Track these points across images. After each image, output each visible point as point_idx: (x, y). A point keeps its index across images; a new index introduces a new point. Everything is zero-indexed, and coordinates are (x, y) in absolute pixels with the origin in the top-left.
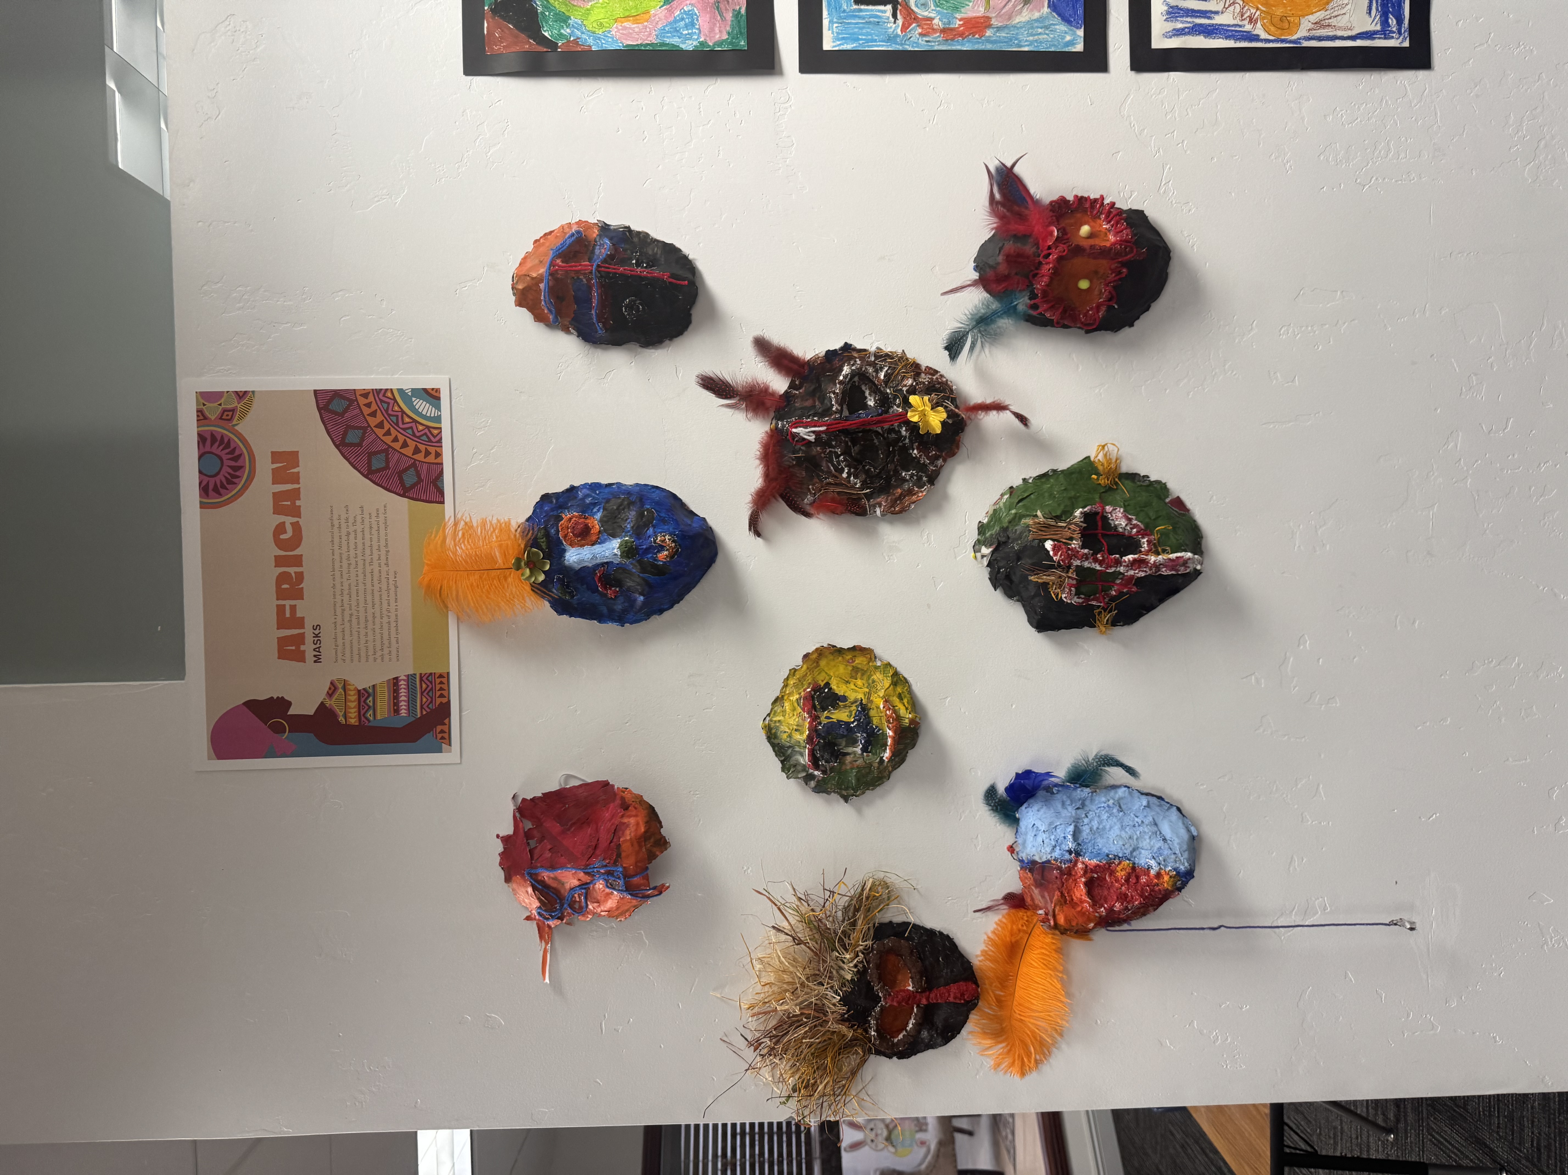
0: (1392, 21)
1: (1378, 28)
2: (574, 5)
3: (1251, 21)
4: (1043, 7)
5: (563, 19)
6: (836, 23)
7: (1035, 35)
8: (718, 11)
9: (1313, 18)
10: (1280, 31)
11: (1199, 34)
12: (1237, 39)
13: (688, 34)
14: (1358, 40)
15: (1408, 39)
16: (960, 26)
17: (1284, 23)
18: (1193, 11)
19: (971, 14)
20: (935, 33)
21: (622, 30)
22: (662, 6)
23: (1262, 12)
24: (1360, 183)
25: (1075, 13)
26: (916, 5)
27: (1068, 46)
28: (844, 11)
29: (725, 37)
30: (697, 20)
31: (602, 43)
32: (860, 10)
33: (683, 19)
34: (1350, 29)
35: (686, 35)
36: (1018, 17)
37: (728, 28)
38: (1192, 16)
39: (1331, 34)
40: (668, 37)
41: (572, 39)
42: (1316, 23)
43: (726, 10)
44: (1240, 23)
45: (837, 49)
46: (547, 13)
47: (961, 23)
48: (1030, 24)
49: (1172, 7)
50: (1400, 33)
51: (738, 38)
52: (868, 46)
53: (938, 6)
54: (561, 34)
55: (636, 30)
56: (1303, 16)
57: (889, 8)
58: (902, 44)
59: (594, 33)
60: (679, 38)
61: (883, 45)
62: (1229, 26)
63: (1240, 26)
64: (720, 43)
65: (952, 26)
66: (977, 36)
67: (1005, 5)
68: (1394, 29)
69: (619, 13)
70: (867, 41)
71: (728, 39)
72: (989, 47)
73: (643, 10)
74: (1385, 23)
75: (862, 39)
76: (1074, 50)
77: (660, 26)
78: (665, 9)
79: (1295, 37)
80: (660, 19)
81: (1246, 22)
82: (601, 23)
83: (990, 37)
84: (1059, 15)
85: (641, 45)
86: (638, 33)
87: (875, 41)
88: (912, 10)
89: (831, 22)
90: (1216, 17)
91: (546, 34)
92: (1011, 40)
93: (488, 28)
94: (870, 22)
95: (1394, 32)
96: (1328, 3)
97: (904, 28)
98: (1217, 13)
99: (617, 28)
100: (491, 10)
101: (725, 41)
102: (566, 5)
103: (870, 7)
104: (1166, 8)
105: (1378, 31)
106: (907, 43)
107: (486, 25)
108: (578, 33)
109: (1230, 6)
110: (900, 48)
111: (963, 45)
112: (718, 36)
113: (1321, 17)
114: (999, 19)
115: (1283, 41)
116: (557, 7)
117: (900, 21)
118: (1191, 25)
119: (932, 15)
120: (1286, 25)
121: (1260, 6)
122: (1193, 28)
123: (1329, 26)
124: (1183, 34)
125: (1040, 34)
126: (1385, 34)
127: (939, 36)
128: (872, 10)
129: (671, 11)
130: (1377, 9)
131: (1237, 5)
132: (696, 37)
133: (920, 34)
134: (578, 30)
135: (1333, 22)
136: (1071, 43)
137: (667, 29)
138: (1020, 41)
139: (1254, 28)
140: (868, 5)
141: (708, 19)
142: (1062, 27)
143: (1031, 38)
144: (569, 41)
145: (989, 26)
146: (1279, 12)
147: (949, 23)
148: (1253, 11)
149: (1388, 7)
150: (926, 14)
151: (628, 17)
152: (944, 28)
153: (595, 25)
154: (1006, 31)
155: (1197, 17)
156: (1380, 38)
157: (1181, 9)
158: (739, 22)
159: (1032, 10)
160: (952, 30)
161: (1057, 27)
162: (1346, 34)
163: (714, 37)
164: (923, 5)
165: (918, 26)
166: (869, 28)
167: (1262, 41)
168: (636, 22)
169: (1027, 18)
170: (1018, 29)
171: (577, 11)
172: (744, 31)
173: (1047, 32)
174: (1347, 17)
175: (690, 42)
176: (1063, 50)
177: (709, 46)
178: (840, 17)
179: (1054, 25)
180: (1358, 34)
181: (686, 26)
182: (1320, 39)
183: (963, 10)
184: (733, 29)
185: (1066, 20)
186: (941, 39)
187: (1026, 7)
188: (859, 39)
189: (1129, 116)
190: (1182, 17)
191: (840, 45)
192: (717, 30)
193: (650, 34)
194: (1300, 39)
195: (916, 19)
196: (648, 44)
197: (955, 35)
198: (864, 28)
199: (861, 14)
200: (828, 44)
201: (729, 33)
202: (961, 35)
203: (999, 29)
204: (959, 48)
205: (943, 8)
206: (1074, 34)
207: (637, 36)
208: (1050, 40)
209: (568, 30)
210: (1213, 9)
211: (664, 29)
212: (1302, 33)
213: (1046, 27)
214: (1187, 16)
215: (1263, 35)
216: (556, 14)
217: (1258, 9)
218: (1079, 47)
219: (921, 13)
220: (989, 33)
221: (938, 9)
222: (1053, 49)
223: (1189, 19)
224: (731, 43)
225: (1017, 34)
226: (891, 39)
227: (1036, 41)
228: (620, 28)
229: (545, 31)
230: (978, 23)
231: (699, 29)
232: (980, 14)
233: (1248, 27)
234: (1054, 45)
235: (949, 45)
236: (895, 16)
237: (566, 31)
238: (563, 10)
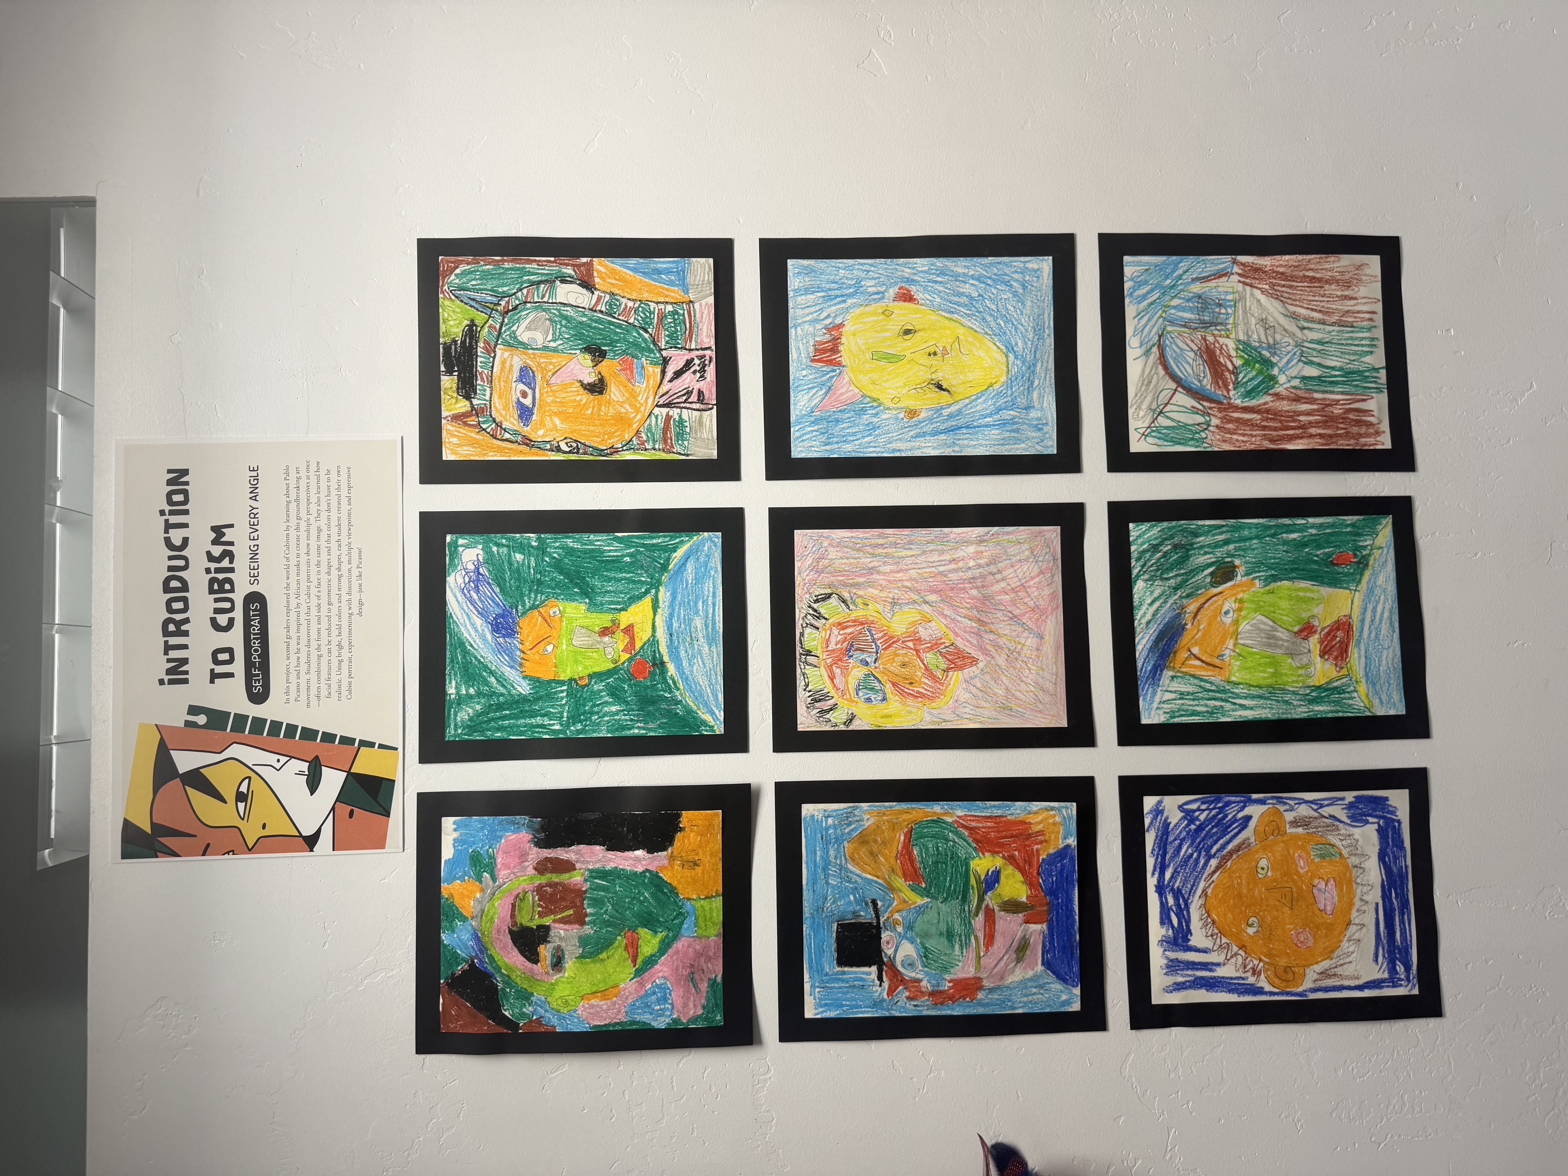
0: (1400, 968)
1: (1386, 975)
2: (538, 980)
3: (1254, 974)
4: (1037, 964)
5: (525, 996)
6: (818, 987)
7: (1029, 995)
8: (693, 983)
9: (1318, 968)
10: (1284, 984)
11: (1201, 988)
12: (1240, 993)
13: (660, 1010)
14: (1366, 990)
15: (1417, 986)
16: (950, 988)
17: (1287, 974)
18: (1193, 963)
19: (961, 975)
20: (923, 996)
21: (589, 1008)
22: (633, 979)
23: (1265, 963)
24: (1375, 1142)
25: (1071, 970)
26: (903, 966)
27: (1064, 1006)
28: (827, 974)
29: (700, 1011)
30: (670, 994)
31: (567, 1024)
32: (844, 973)
33: (654, 993)
34: (1357, 978)
35: (658, 1010)
36: (1011, 976)
37: (703, 1001)
38: (1193, 969)
39: (1337, 984)
40: (638, 1014)
41: (535, 1018)
42: (1321, 973)
43: (702, 980)
44: (1243, 975)
45: (819, 1016)
46: (508, 990)
47: (951, 984)
48: (1023, 984)
49: (1171, 961)
50: (1408, 980)
51: (713, 1011)
52: (853, 1013)
53: (926, 966)
54: (523, 1013)
55: (605, 1007)
56: (1308, 966)
57: (874, 969)
58: (888, 1010)
59: (558, 1011)
60: (651, 1014)
61: (868, 1012)
62: (1231, 978)
63: (1243, 979)
64: (694, 1019)
65: (941, 988)
66: (968, 999)
67: (997, 964)
68: (1402, 977)
69: (586, 989)
70: (852, 1007)
71: (703, 1014)
72: (981, 1011)
73: (612, 984)
74: (1392, 970)
75: (846, 1005)
76: (1071, 1010)
77: (630, 1001)
78: (637, 982)
79: (1300, 989)
80: (631, 994)
81: (1249, 974)
82: (567, 1001)
83: (981, 999)
84: (1054, 973)
85: (609, 1025)
86: (606, 1011)
87: (860, 1007)
88: (899, 971)
89: (813, 986)
90: (1218, 969)
91: (506, 1013)
92: (1004, 1002)
93: (443, 1005)
94: (854, 986)
95: (1402, 980)
96: (1333, 951)
97: (891, 992)
98: (1218, 965)
99: (583, 1006)
100: (448, 984)
101: (700, 1016)
102: (529, 981)
103: (854, 969)
104: (1165, 961)
105: (1386, 979)
106: (894, 1008)
107: (441, 1001)
108: (541, 1011)
109: (1232, 957)
110: (887, 1014)
111: (953, 1009)
112: (692, 1012)
113: (1327, 966)
114: (991, 980)
115: (1288, 994)
116: (519, 983)
117: (886, 984)
118: (1192, 978)
119: (920, 976)
120: (1290, 976)
121: (1263, 957)
122: (1194, 982)
123: (1335, 975)
124: (1183, 988)
125: (1034, 994)
126: (1393, 982)
127: (928, 1000)
128: (856, 973)
129: (641, 984)
130: (1384, 956)
131: (1239, 957)
132: (669, 1013)
133: (908, 998)
134: (541, 1007)
135: (1339, 970)
136: (1068, 1002)
137: (637, 1004)
138: (1013, 1003)
139: (1258, 980)
140: (852, 966)
141: (682, 994)
142: (1057, 986)
143: (1025, 999)
144: (531, 1021)
145: (981, 988)
146: (1283, 962)
147: (938, 985)
148: (1256, 962)
149: (1395, 954)
150: (913, 975)
151: (596, 992)
152: (933, 991)
153: (559, 1002)
154: (999, 993)
155: (1197, 969)
156: (1388, 986)
157: (1182, 962)
158: (715, 991)
159: (1025, 968)
160: (942, 992)
161: (1053, 986)
162: (1353, 983)
163: (688, 1013)
164: (910, 965)
165: (905, 988)
166: (853, 992)
167: (1266, 993)
168: (604, 998)
169: (1020, 977)
170: (1011, 989)
171: (540, 986)
172: (720, 1002)
173: (1042, 991)
174: (1353, 965)
175: (663, 1019)
176: (1059, 1010)
177: (683, 1024)
178: (822, 980)
179: (1049, 983)
180: (1367, 983)
181: (658, 1001)
182: (1326, 989)
183: (952, 970)
184: (708, 1001)
185: (1062, 978)
186: (929, 1003)
187: (1019, 965)
188: (843, 1006)
189: (1131, 1077)
190: (1182, 970)
191: (823, 1012)
192: (691, 1005)
193: (619, 1011)
194: (1305, 991)
195: (903, 981)
196: (617, 1024)
197: (944, 998)
198: (848, 992)
199: (845, 976)
200: (810, 1013)
201: (704, 1007)
202: (952, 998)
203: (991, 990)
204: (949, 1012)
205: (931, 968)
206: (1071, 993)
207: (605, 1015)
208: (1045, 999)
209: (530, 1008)
210: (1215, 961)
211: (634, 1005)
212: (1308, 984)
213: (1041, 987)
214: (1188, 969)
215: (1268, 988)
216: (517, 991)
217: (1261, 960)
218: (1076, 1007)
219: (909, 974)
220: (980, 995)
221: (926, 969)
222: (1048, 1010)
223: (1190, 972)
224: (707, 1019)
225: (1010, 995)
226: (877, 1004)
227: (1030, 1002)
228: (587, 1006)
229: (505, 1010)
230: (969, 984)
231: (672, 1004)
232: (970, 975)
233: (1251, 980)
234: (1049, 1006)
235: (939, 1010)
236: (880, 978)
237: (528, 1010)
238: (525, 986)
